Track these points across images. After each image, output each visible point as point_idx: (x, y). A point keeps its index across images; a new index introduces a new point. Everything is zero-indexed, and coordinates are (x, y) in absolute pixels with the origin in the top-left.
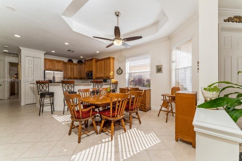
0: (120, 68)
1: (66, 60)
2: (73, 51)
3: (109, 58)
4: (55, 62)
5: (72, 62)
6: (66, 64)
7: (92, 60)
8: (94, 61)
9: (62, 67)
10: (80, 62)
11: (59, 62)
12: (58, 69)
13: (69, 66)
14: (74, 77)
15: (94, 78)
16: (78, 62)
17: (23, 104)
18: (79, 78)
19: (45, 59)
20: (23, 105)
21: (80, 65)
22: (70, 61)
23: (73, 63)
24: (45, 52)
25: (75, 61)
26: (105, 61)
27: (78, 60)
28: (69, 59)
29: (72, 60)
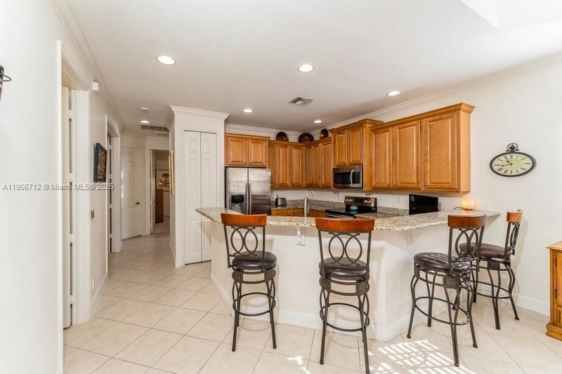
1: (271, 134)
3: (453, 111)
4: (250, 141)
5: (287, 140)
6: (273, 146)
8: (367, 128)
9: (266, 155)
10: (306, 138)
11: (258, 140)
12: (256, 162)
13: (280, 152)
14: (292, 182)
16: (301, 139)
17: (179, 263)
18: (304, 186)
19: (228, 137)
20: (180, 266)
21: (308, 147)
22: (281, 136)
23: (290, 141)
24: (226, 116)
25: (293, 137)
27: (300, 134)
28: (278, 131)
29: (286, 132)
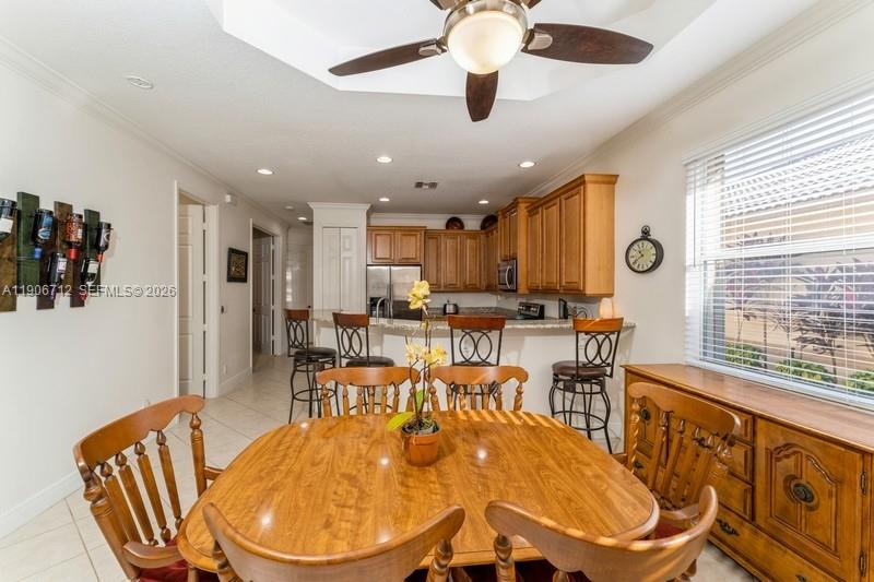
0: (646, 234)
1: (437, 223)
2: (433, 185)
3: (581, 184)
4: (400, 233)
5: (462, 226)
6: (437, 238)
7: (514, 205)
8: (522, 210)
9: (420, 249)
10: (489, 222)
11: (411, 231)
13: (448, 244)
14: (464, 282)
15: (522, 289)
16: (485, 224)
19: (373, 231)
21: (488, 235)
22: (455, 223)
23: (466, 228)
24: (368, 207)
25: (472, 223)
26: (563, 202)
27: (482, 217)
28: (449, 216)
29: (461, 217)
